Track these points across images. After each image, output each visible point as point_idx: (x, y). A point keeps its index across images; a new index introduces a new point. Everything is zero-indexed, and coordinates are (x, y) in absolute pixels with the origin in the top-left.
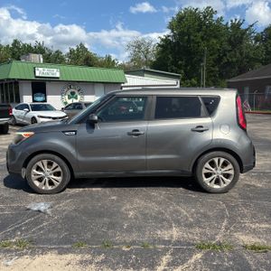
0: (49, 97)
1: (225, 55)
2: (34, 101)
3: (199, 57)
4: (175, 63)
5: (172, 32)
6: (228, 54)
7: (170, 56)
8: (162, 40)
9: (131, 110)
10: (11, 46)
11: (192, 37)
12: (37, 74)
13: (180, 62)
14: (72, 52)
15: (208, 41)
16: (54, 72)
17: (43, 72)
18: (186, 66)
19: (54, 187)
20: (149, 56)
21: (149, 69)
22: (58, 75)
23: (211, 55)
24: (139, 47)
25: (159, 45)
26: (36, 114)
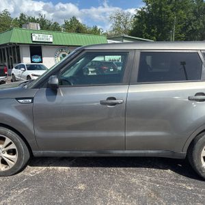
0: (44, 59)
1: (190, 24)
2: (32, 62)
3: (168, 26)
4: (148, 31)
5: (147, 5)
6: (193, 23)
7: (145, 26)
8: (139, 12)
9: (112, 70)
10: (19, 19)
11: (163, 9)
12: (34, 40)
13: (153, 30)
14: (66, 23)
15: (177, 12)
16: (48, 37)
17: (38, 37)
18: (157, 33)
19: (8, 168)
20: (127, 26)
21: (127, 36)
22: (51, 40)
23: (179, 24)
24: (119, 18)
25: (136, 17)
26: (30, 73)
